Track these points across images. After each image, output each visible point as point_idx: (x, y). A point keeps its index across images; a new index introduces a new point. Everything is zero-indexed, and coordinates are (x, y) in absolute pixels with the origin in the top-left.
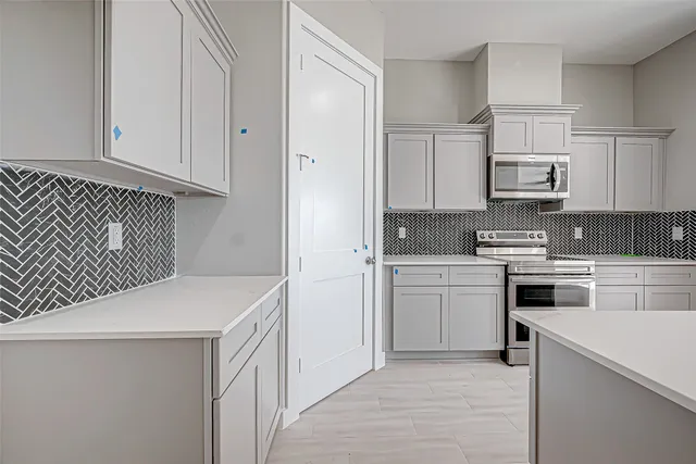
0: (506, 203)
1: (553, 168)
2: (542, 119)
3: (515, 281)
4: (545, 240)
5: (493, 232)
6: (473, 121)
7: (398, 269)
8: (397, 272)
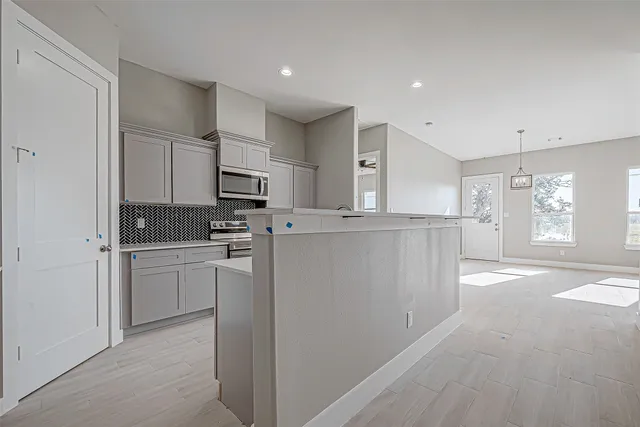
0: (232, 201)
1: (260, 180)
2: (254, 147)
3: (234, 255)
5: (223, 222)
7: (136, 254)
8: (135, 257)
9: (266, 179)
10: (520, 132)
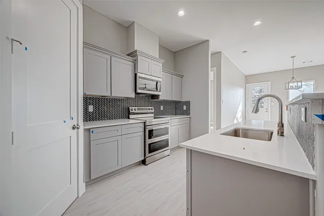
0: (140, 95)
1: (157, 82)
2: (155, 62)
3: (148, 128)
4: (153, 111)
5: (136, 108)
6: (128, 55)
7: (93, 130)
8: (92, 132)
9: (160, 82)
10: (293, 57)
